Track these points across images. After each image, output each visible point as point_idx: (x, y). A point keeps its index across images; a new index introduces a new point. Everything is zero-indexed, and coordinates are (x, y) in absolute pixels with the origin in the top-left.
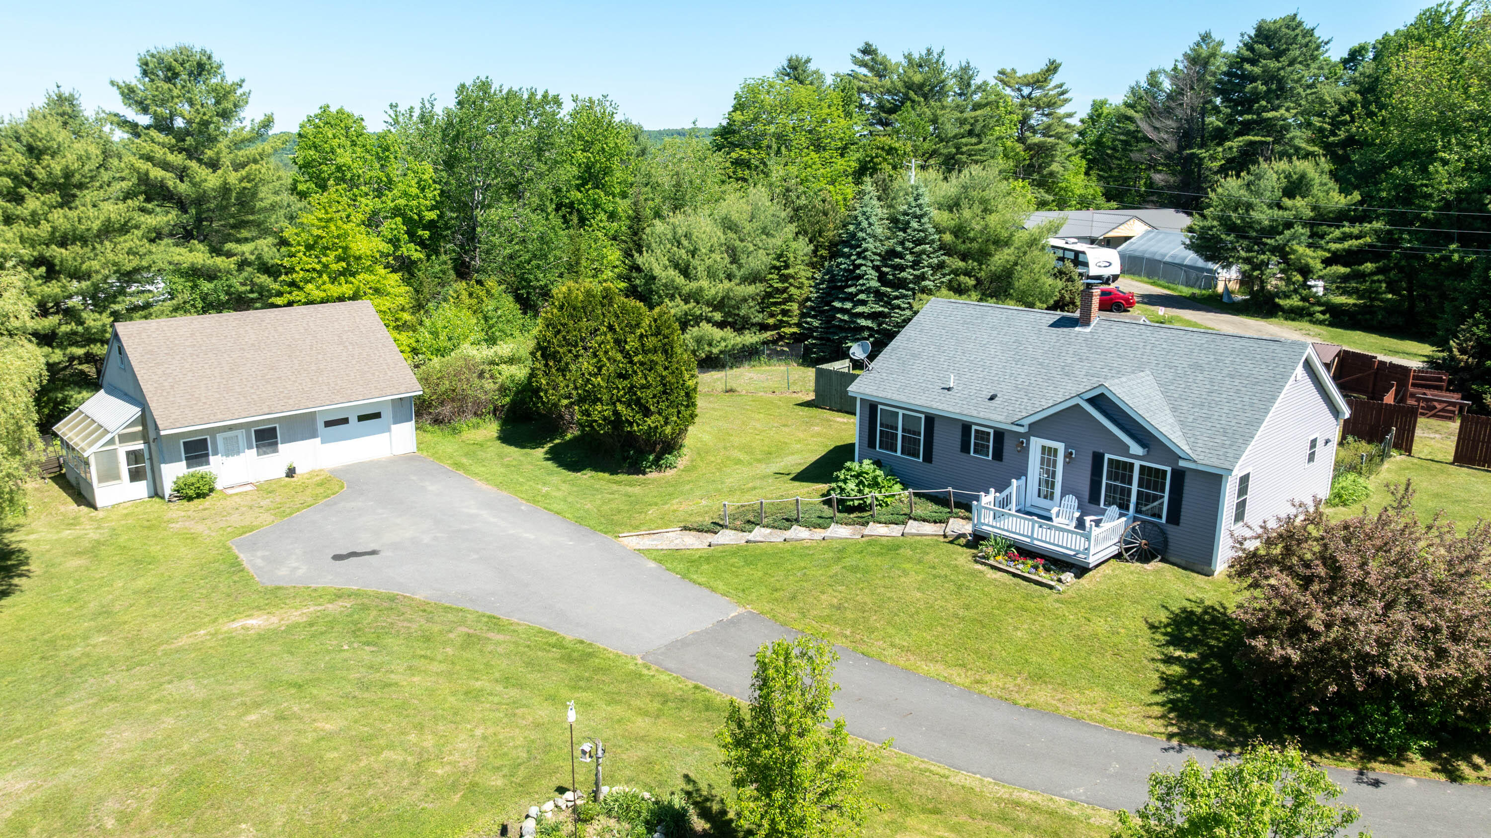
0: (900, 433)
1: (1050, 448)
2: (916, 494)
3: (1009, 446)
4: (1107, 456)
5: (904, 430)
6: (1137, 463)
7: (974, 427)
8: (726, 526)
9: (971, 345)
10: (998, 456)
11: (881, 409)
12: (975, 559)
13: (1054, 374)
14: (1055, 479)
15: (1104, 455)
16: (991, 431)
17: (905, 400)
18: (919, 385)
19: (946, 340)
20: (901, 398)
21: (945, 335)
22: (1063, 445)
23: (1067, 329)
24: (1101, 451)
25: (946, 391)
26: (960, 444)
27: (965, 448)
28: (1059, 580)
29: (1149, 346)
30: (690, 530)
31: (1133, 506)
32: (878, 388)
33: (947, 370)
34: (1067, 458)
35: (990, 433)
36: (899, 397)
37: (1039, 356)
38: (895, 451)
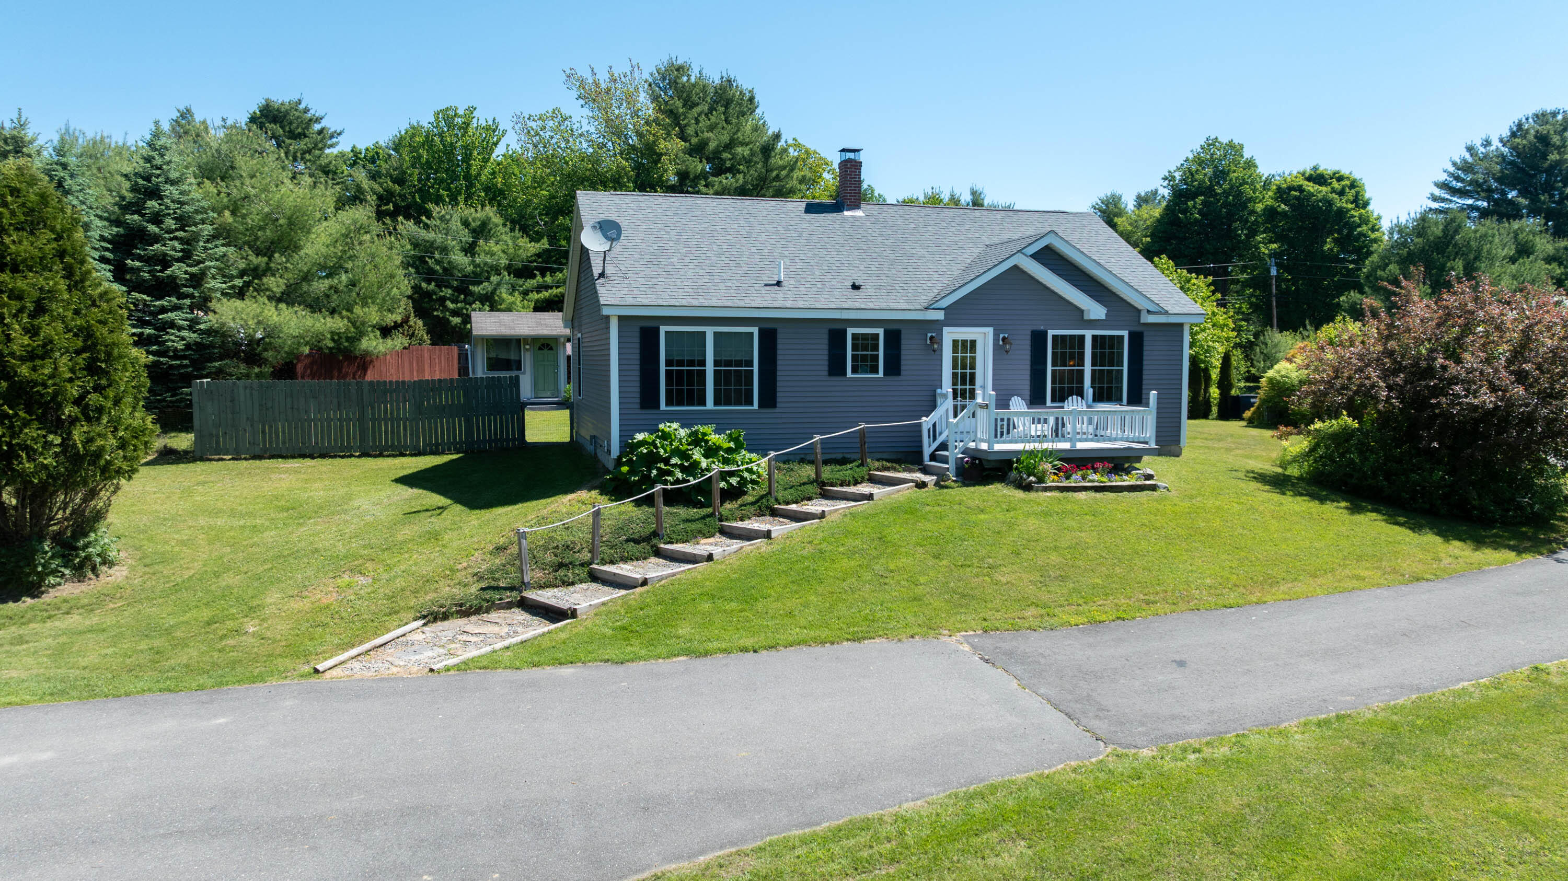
0: (710, 368)
1: (964, 342)
2: (786, 459)
3: (909, 349)
4: (1051, 333)
5: (717, 363)
6: (1088, 334)
7: (850, 331)
8: (524, 585)
9: (729, 237)
10: (893, 367)
11: (666, 332)
12: (1028, 488)
13: (892, 256)
14: (974, 385)
15: (1047, 332)
16: (880, 331)
17: (730, 304)
18: (722, 286)
19: (679, 234)
20: (720, 303)
21: (668, 229)
22: (990, 331)
23: (835, 215)
24: (1042, 328)
25: (776, 288)
26: (826, 363)
27: (836, 367)
28: (1149, 477)
29: (953, 224)
30: (445, 617)
31: (1089, 391)
32: (658, 296)
33: (738, 266)
34: (1002, 348)
35: (878, 335)
36: (714, 302)
37: (842, 241)
38: (703, 402)
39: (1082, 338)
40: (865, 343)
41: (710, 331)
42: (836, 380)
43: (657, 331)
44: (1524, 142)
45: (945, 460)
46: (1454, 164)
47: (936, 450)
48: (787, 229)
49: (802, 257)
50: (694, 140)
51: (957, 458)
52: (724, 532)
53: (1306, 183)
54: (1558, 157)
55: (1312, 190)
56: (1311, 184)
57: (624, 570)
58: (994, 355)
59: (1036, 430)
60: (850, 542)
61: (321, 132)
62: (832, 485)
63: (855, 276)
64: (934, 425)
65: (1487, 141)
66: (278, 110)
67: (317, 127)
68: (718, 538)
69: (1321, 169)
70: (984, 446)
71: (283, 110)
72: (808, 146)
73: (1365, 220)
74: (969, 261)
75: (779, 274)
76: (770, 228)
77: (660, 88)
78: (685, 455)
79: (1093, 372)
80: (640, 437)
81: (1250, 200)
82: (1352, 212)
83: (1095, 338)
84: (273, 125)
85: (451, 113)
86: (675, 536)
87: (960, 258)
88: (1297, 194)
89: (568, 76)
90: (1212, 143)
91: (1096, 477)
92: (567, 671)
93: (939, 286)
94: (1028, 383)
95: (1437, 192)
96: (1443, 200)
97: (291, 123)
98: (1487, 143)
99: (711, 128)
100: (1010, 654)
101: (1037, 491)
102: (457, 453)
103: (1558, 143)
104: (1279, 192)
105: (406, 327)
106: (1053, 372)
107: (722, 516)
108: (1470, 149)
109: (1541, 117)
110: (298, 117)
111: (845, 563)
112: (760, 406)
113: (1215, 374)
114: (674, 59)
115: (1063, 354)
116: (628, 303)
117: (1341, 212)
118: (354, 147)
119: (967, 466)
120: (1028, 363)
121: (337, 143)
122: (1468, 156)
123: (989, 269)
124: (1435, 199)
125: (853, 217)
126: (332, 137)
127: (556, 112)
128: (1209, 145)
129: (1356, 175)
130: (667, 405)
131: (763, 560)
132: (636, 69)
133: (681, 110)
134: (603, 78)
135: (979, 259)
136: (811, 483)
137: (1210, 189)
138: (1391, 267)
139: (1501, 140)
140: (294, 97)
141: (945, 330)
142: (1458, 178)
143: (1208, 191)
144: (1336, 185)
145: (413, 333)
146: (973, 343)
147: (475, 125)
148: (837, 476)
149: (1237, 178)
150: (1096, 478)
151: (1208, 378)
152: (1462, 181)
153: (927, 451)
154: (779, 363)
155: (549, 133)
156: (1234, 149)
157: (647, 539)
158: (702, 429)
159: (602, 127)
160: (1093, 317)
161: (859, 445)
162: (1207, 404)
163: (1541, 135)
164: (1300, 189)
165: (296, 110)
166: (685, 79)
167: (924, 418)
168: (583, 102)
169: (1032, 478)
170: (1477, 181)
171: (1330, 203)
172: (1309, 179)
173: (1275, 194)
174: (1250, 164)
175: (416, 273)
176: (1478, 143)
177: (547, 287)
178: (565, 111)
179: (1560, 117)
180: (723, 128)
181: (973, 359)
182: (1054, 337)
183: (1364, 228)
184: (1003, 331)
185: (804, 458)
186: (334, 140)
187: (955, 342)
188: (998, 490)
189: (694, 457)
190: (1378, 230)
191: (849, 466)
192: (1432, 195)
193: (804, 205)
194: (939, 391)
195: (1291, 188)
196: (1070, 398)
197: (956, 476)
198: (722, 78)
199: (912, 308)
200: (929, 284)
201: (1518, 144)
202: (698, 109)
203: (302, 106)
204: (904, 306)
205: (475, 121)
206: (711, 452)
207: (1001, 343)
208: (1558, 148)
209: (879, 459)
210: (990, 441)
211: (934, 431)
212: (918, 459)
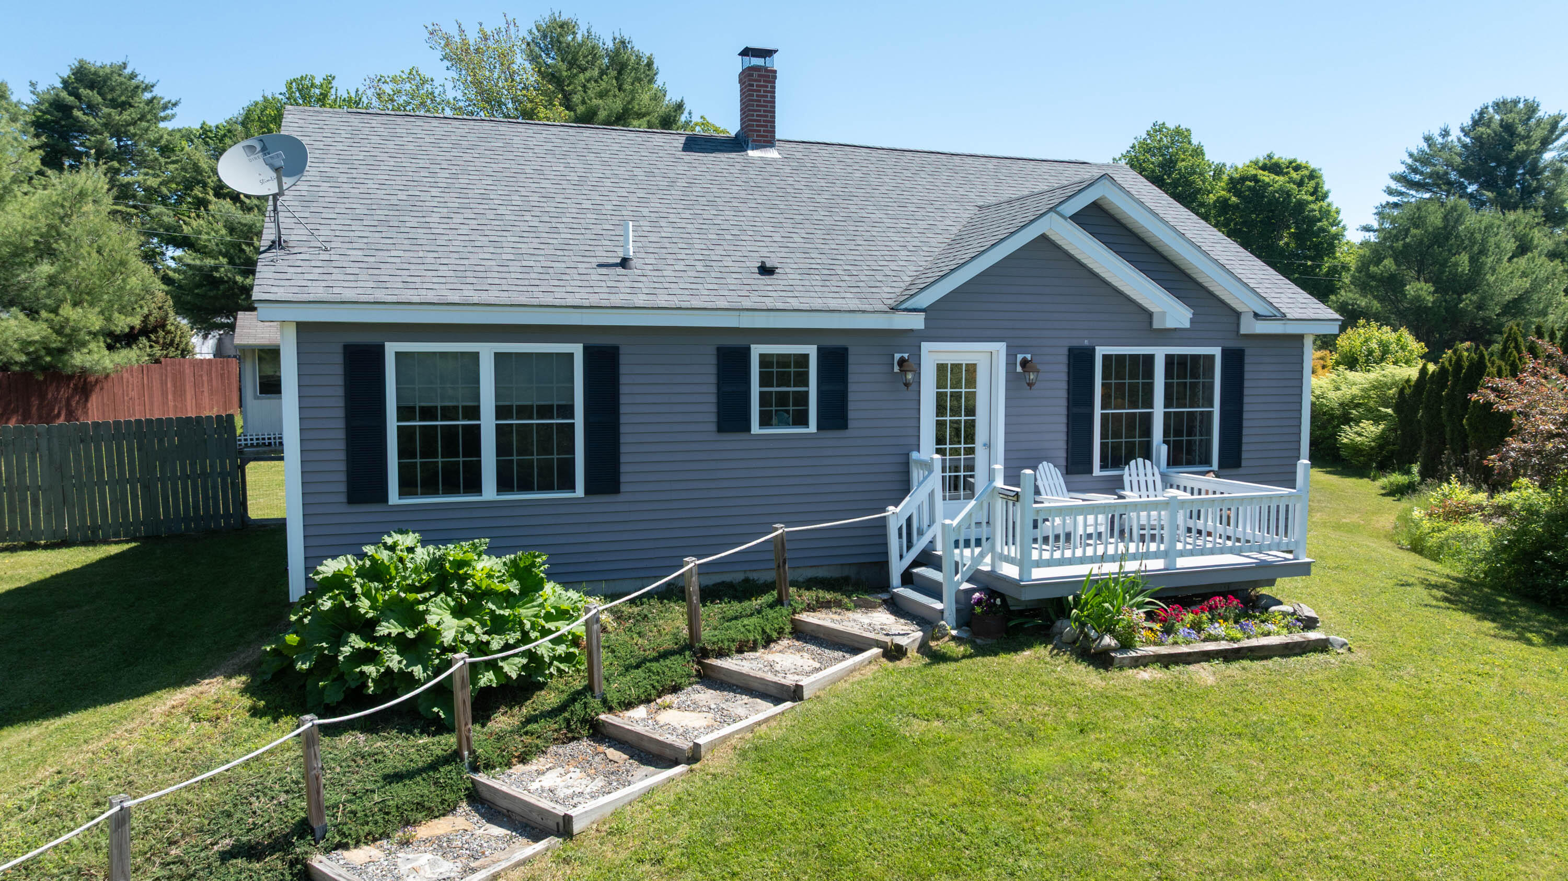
0: (488, 423)
1: (956, 367)
3: (863, 381)
4: (1100, 351)
5: (502, 412)
6: (1160, 354)
7: (757, 350)
9: (545, 184)
10: (835, 415)
11: (398, 354)
12: (1102, 660)
13: (828, 221)
14: (973, 442)
15: (1094, 350)
16: (811, 350)
17: (523, 300)
18: (515, 267)
19: (455, 176)
20: (504, 298)
21: (435, 168)
22: (1000, 348)
23: (733, 155)
24: (1086, 342)
25: (620, 270)
26: (714, 409)
27: (732, 417)
28: (1310, 624)
29: (923, 174)
31: (1161, 450)
32: (381, 284)
33: (555, 230)
34: (1019, 379)
35: (806, 357)
36: (491, 296)
37: (743, 194)
38: (474, 485)
39: (1150, 359)
40: (784, 371)
41: (487, 352)
42: (732, 440)
43: (378, 353)
44: (1489, 131)
45: (934, 591)
46: (1411, 155)
47: (916, 563)
48: (649, 174)
49: (673, 218)
50: (581, 109)
51: (959, 592)
52: (477, 802)
53: (1261, 172)
54: (1525, 148)
55: (1267, 179)
56: (1266, 173)
58: (1007, 390)
59: (1086, 526)
61: (150, 101)
62: (721, 654)
63: (764, 252)
64: (909, 521)
65: (1445, 131)
66: (95, 73)
67: (147, 96)
68: (461, 818)
69: (1276, 157)
70: (1010, 571)
71: (101, 73)
72: (718, 125)
73: (1326, 213)
74: (955, 230)
75: (625, 246)
76: (621, 171)
77: (541, 48)
78: (410, 615)
79: (1167, 415)
81: (1199, 191)
82: (1312, 206)
83: (1169, 359)
84: (88, 91)
85: (307, 83)
86: (352, 827)
87: (941, 226)
88: (1252, 184)
89: (431, 34)
90: (1159, 129)
91: (1219, 629)
93: (911, 270)
94: (1063, 437)
95: (1394, 185)
96: (1401, 194)
97: (112, 90)
98: (1445, 133)
99: (602, 95)
101: (1121, 668)
102: (127, 542)
103: (1523, 133)
104: (1232, 183)
105: (161, 333)
106: (1104, 417)
107: (476, 758)
108: (1428, 139)
109: (1500, 106)
110: (121, 83)
112: (588, 491)
114: (557, 15)
115: (1120, 387)
116: (311, 298)
117: (1301, 205)
118: (204, 123)
119: (978, 610)
120: (1064, 403)
121: (173, 116)
122: (1425, 146)
123: (1002, 240)
124: (1390, 192)
125: (762, 159)
126: (165, 108)
127: (412, 74)
128: (1156, 131)
129: (1313, 165)
130: (402, 494)
132: (512, 26)
133: (565, 74)
134: (473, 37)
135: (972, 227)
136: (680, 652)
138: (1386, 262)
139: (1463, 130)
140: (118, 60)
141: (926, 346)
142: (1415, 171)
144: (1294, 175)
145: (172, 341)
146: (972, 369)
147: (333, 97)
148: (732, 633)
149: (1186, 168)
150: (1220, 632)
152: (1421, 173)
153: (897, 568)
154: (623, 409)
155: (404, 98)
156: (1181, 135)
157: (281, 844)
158: (458, 549)
159: (472, 94)
160: (1170, 324)
161: (774, 565)
163: (1506, 123)
164: (1255, 178)
165: (120, 75)
166: (570, 38)
167: (891, 508)
168: (449, 64)
169: (1108, 640)
170: (1438, 173)
171: (1288, 194)
172: (1264, 168)
173: (1227, 184)
174: (1198, 152)
175: (229, 263)
176: (1436, 133)
178: (426, 73)
179: (1521, 105)
180: (615, 96)
181: (971, 397)
182: (1106, 358)
183: (1325, 223)
184: (1023, 349)
185: (673, 593)
186: (169, 112)
187: (941, 368)
188: (1041, 663)
189: (432, 620)
190: (1337, 225)
191: (756, 603)
192: (1388, 188)
193: (682, 140)
194: (914, 455)
195: (1243, 179)
196: (1133, 463)
197: (958, 627)
198: (615, 39)
199: (868, 308)
200: (893, 266)
201: (1482, 133)
202: (588, 74)
203: (128, 71)
204: (854, 304)
205: (333, 91)
206: (468, 604)
207: (1019, 369)
208: (1523, 138)
209: (809, 584)
210: (1024, 563)
211: (909, 531)
212: (883, 585)
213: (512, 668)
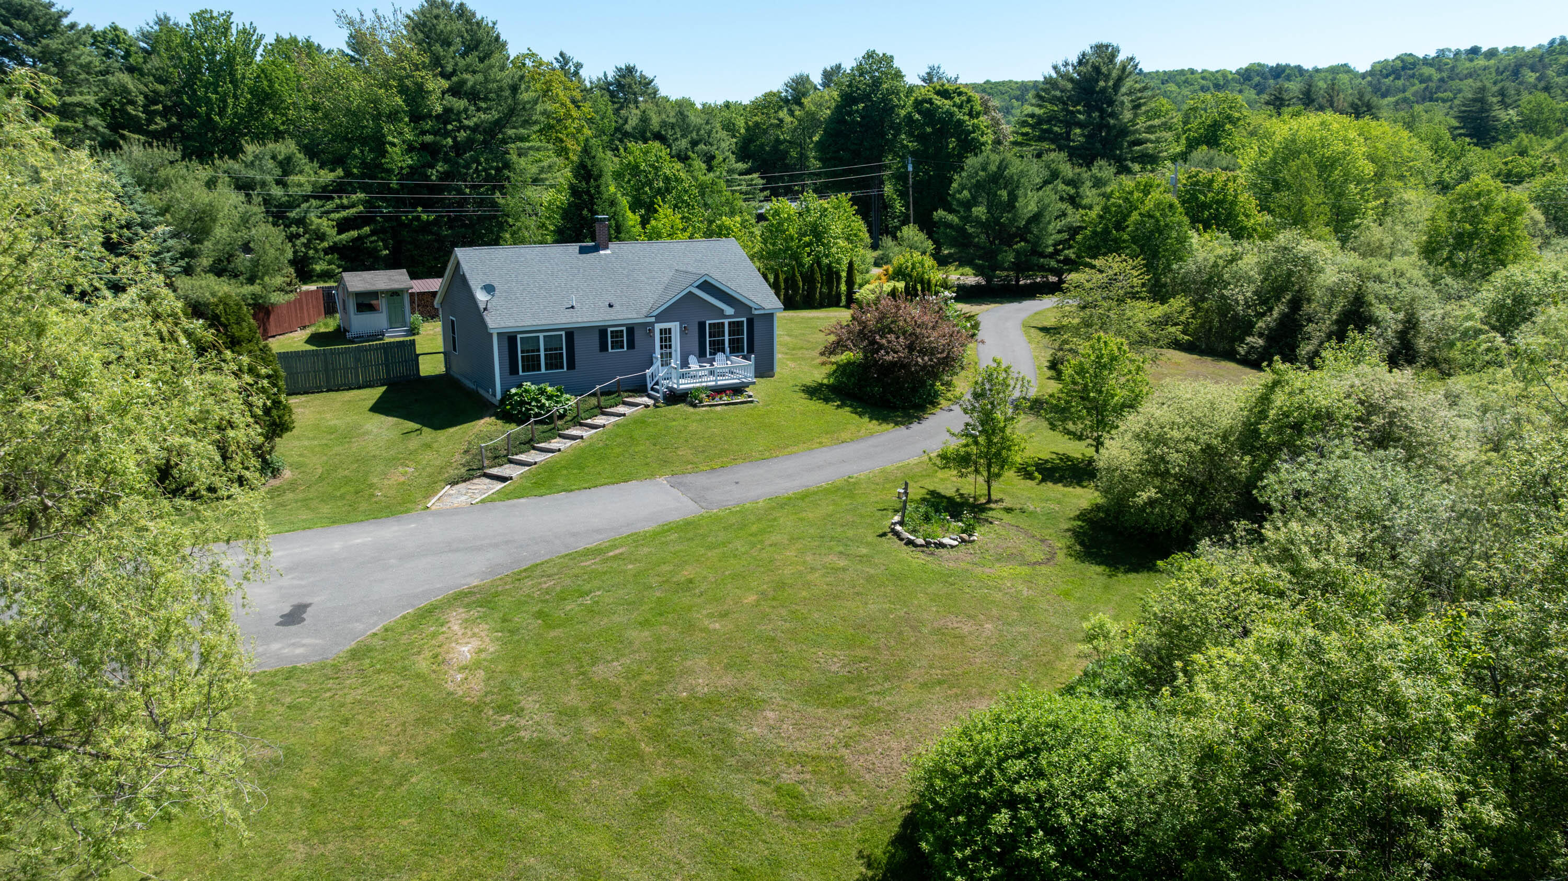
0: (542, 353)
1: (665, 330)
3: (639, 336)
4: (708, 322)
5: (546, 350)
6: (726, 321)
7: (609, 330)
8: (483, 467)
10: (631, 345)
11: (520, 338)
12: (695, 406)
13: (627, 282)
14: (671, 350)
15: (706, 322)
16: (624, 328)
17: (550, 322)
18: (545, 311)
19: (516, 276)
20: (545, 322)
21: (510, 273)
22: (678, 324)
23: (596, 254)
24: (703, 320)
25: (572, 311)
26: (598, 346)
27: (603, 347)
28: (751, 396)
29: (658, 255)
30: (457, 483)
31: (727, 350)
32: (516, 322)
33: (551, 296)
34: (684, 331)
36: (543, 322)
37: (601, 273)
38: (540, 369)
39: (723, 324)
40: (617, 334)
41: (541, 335)
42: (604, 354)
43: (516, 337)
44: (1086, 69)
45: (657, 391)
47: (654, 384)
48: (571, 268)
49: (582, 287)
51: (663, 391)
52: (561, 436)
53: (935, 97)
55: (939, 103)
56: (939, 98)
57: (522, 457)
58: (680, 335)
60: (619, 440)
61: (71, 28)
62: (606, 407)
63: (610, 301)
64: (652, 373)
65: (1065, 63)
67: (66, 22)
68: (558, 439)
70: (676, 386)
73: (976, 128)
74: (667, 282)
75: (572, 300)
76: (562, 267)
78: (538, 401)
79: (729, 339)
80: (513, 391)
81: (896, 106)
82: (968, 122)
83: (730, 323)
85: (208, 16)
86: (540, 440)
87: (663, 280)
88: (929, 105)
90: (871, 55)
92: (522, 500)
93: (650, 306)
94: (697, 347)
98: (1065, 65)
99: (467, 67)
100: (680, 483)
101: (699, 407)
103: (1105, 74)
104: (916, 103)
106: (710, 341)
107: (559, 428)
108: (1055, 68)
111: (618, 450)
112: (568, 369)
113: (844, 274)
115: (714, 332)
116: (502, 326)
117: (960, 123)
119: (667, 395)
120: (697, 338)
123: (677, 294)
125: (606, 255)
128: (868, 56)
130: (524, 373)
131: (583, 450)
135: (672, 281)
136: (597, 407)
137: (869, 95)
139: (1073, 65)
141: (656, 325)
143: (866, 97)
144: (957, 100)
146: (669, 330)
148: (608, 403)
149: (888, 88)
150: (726, 399)
151: (839, 278)
153: (649, 386)
154: (575, 347)
156: (888, 60)
157: (528, 441)
158: (542, 385)
160: (728, 313)
161: (617, 387)
162: (839, 295)
164: (931, 102)
167: (648, 370)
169: (696, 401)
171: (952, 115)
172: (938, 93)
173: (913, 103)
174: (898, 75)
177: (344, 207)
179: (1109, 50)
180: (477, 66)
181: (670, 338)
182: (710, 324)
183: (974, 135)
184: (685, 323)
185: (594, 394)
187: (661, 330)
188: (681, 407)
189: (543, 401)
191: (613, 396)
193: (578, 248)
194: (654, 355)
195: (924, 101)
196: (718, 354)
197: (662, 399)
199: (638, 317)
200: (647, 300)
201: (1082, 70)
204: (634, 316)
206: (549, 398)
207: (684, 329)
208: (1104, 78)
209: (626, 391)
210: (678, 384)
211: (652, 376)
212: (646, 390)
213: (562, 411)
